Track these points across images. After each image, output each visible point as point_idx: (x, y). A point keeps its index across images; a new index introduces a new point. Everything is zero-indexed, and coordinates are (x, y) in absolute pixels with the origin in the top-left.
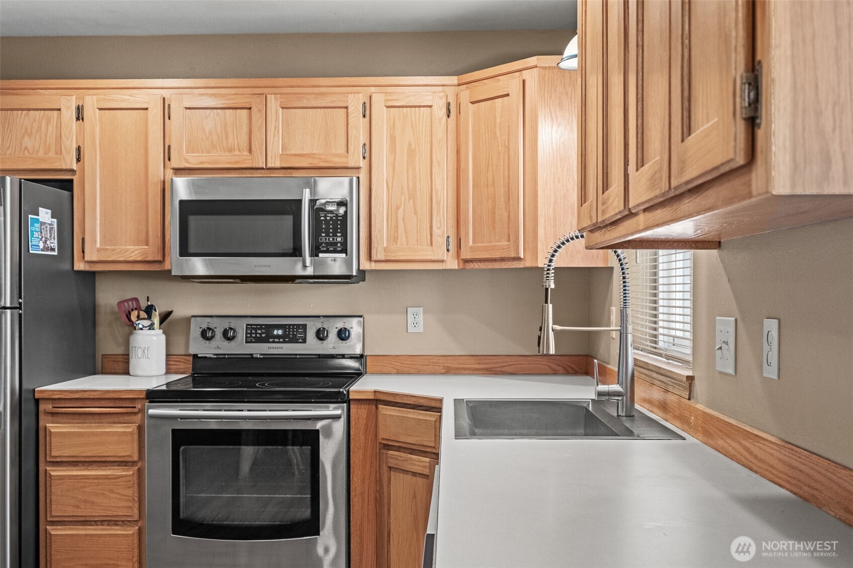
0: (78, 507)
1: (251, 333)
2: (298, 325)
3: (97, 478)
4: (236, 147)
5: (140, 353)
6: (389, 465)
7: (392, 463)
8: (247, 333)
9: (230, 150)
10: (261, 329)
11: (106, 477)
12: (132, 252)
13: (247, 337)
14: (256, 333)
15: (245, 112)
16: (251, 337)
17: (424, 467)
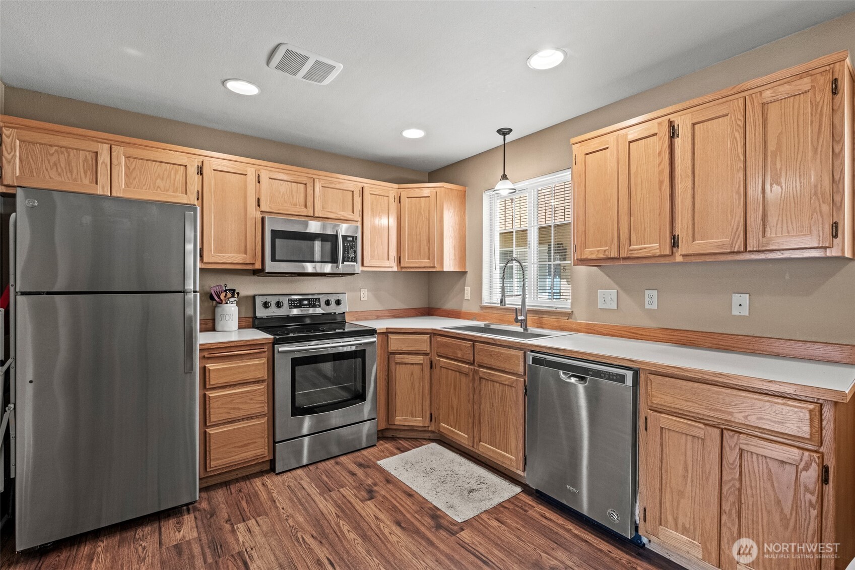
0: (229, 413)
1: (291, 304)
2: (316, 299)
3: (242, 393)
4: (298, 204)
5: (227, 317)
6: (396, 362)
7: (398, 361)
8: (289, 304)
9: (295, 205)
10: (296, 301)
11: (248, 392)
12: (236, 258)
13: (289, 306)
14: (294, 303)
15: (302, 186)
16: (292, 305)
17: (420, 360)
